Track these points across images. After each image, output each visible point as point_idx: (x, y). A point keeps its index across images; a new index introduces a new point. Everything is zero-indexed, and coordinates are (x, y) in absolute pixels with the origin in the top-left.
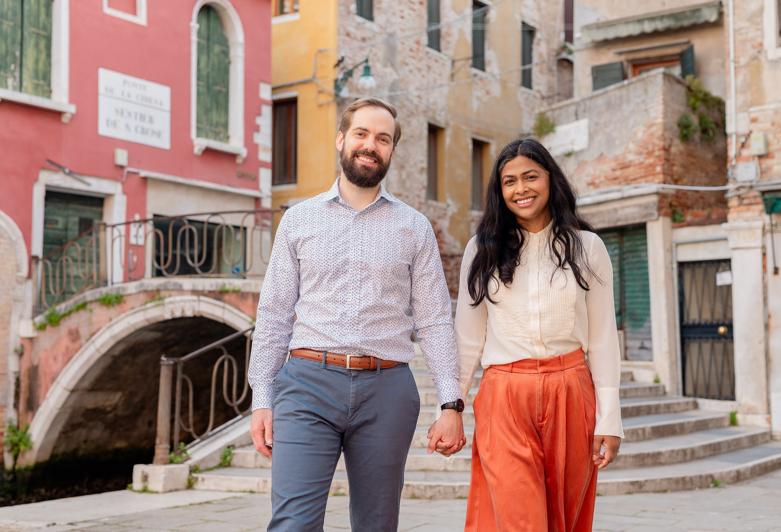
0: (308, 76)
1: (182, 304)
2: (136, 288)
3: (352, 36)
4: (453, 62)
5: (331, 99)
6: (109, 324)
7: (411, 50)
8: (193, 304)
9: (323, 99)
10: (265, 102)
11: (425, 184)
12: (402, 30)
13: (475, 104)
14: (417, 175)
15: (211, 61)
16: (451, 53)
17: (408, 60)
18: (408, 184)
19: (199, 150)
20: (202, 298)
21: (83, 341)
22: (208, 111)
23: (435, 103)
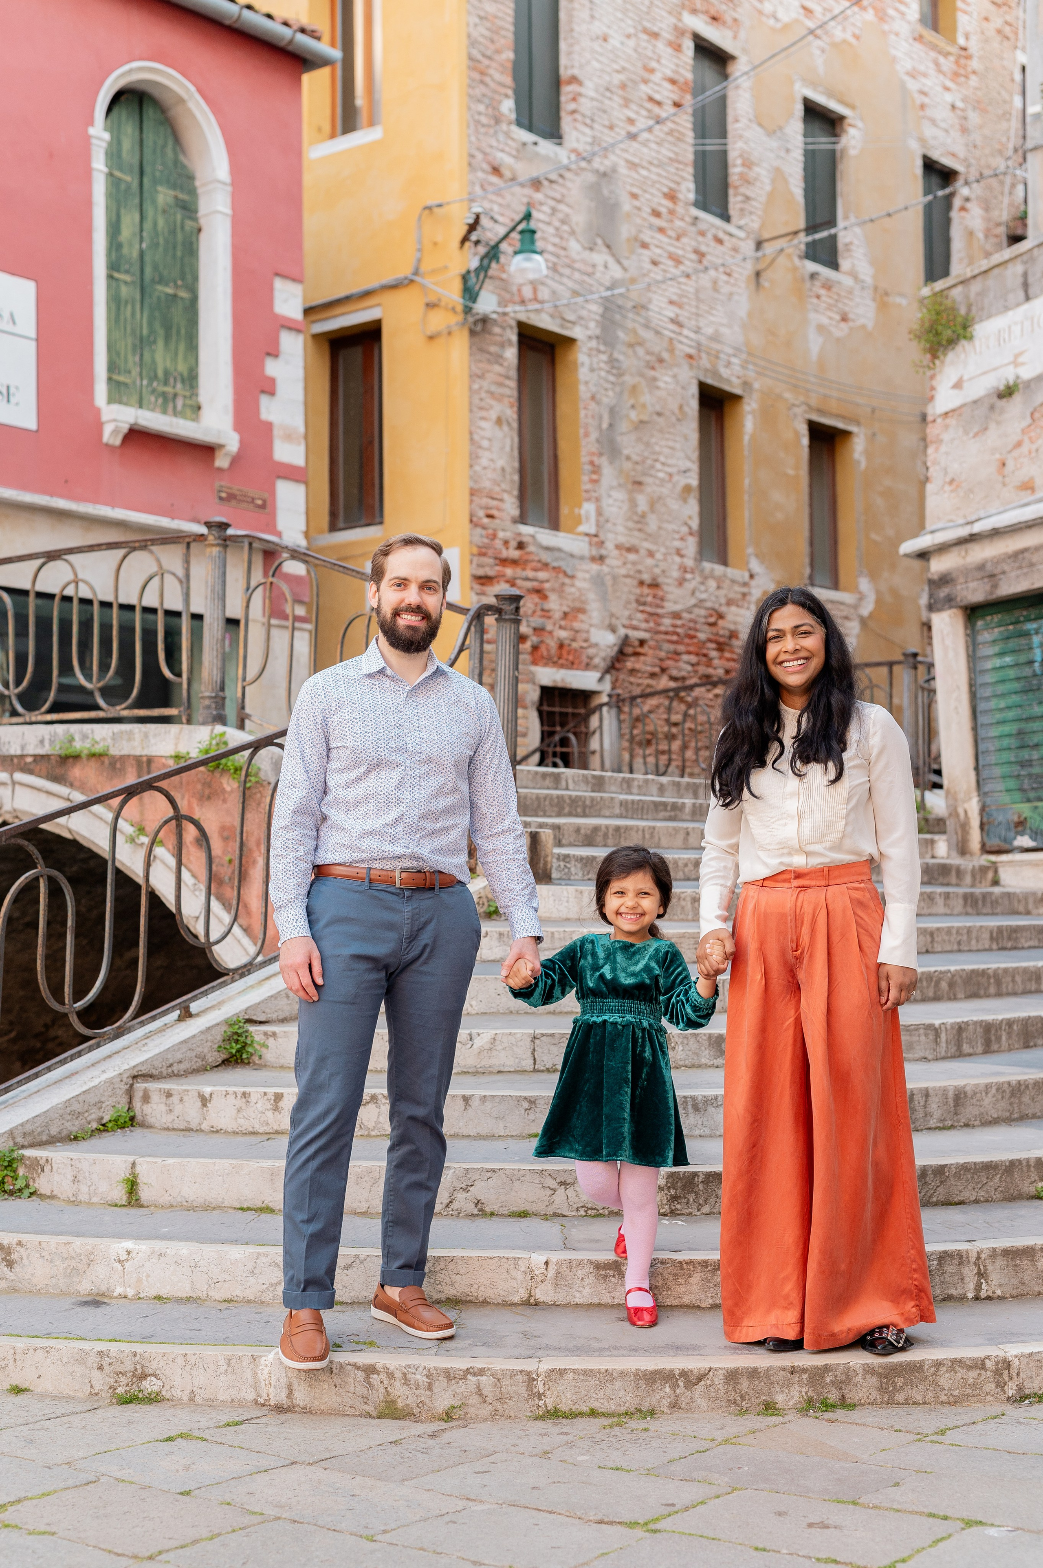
0: (404, 271)
3: (507, 174)
4: (759, 245)
5: (455, 319)
7: (656, 214)
9: (438, 321)
10: (290, 326)
11: (695, 524)
12: (633, 165)
13: (815, 343)
14: (674, 505)
15: (148, 225)
16: (754, 223)
17: (647, 236)
18: (653, 523)
19: (115, 432)
20: (19, 776)
22: (142, 344)
23: (716, 338)
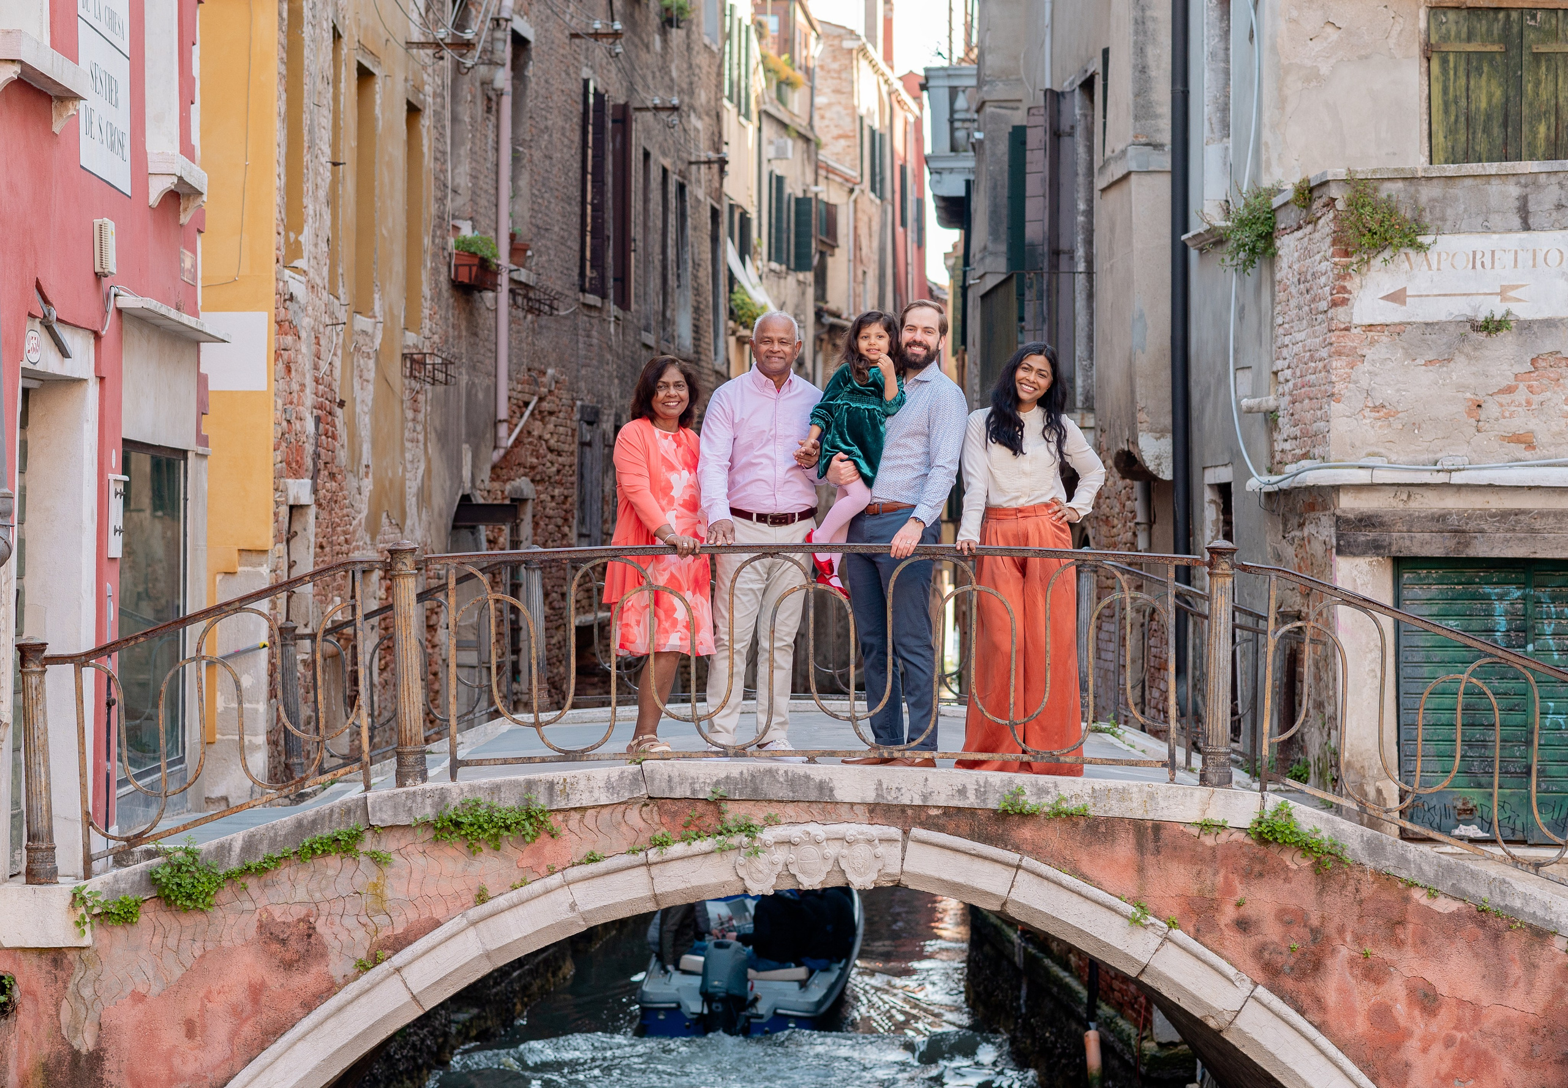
1: (832, 850)
2: (610, 787)
6: (475, 913)
8: (881, 849)
20: (917, 832)
21: (337, 966)
